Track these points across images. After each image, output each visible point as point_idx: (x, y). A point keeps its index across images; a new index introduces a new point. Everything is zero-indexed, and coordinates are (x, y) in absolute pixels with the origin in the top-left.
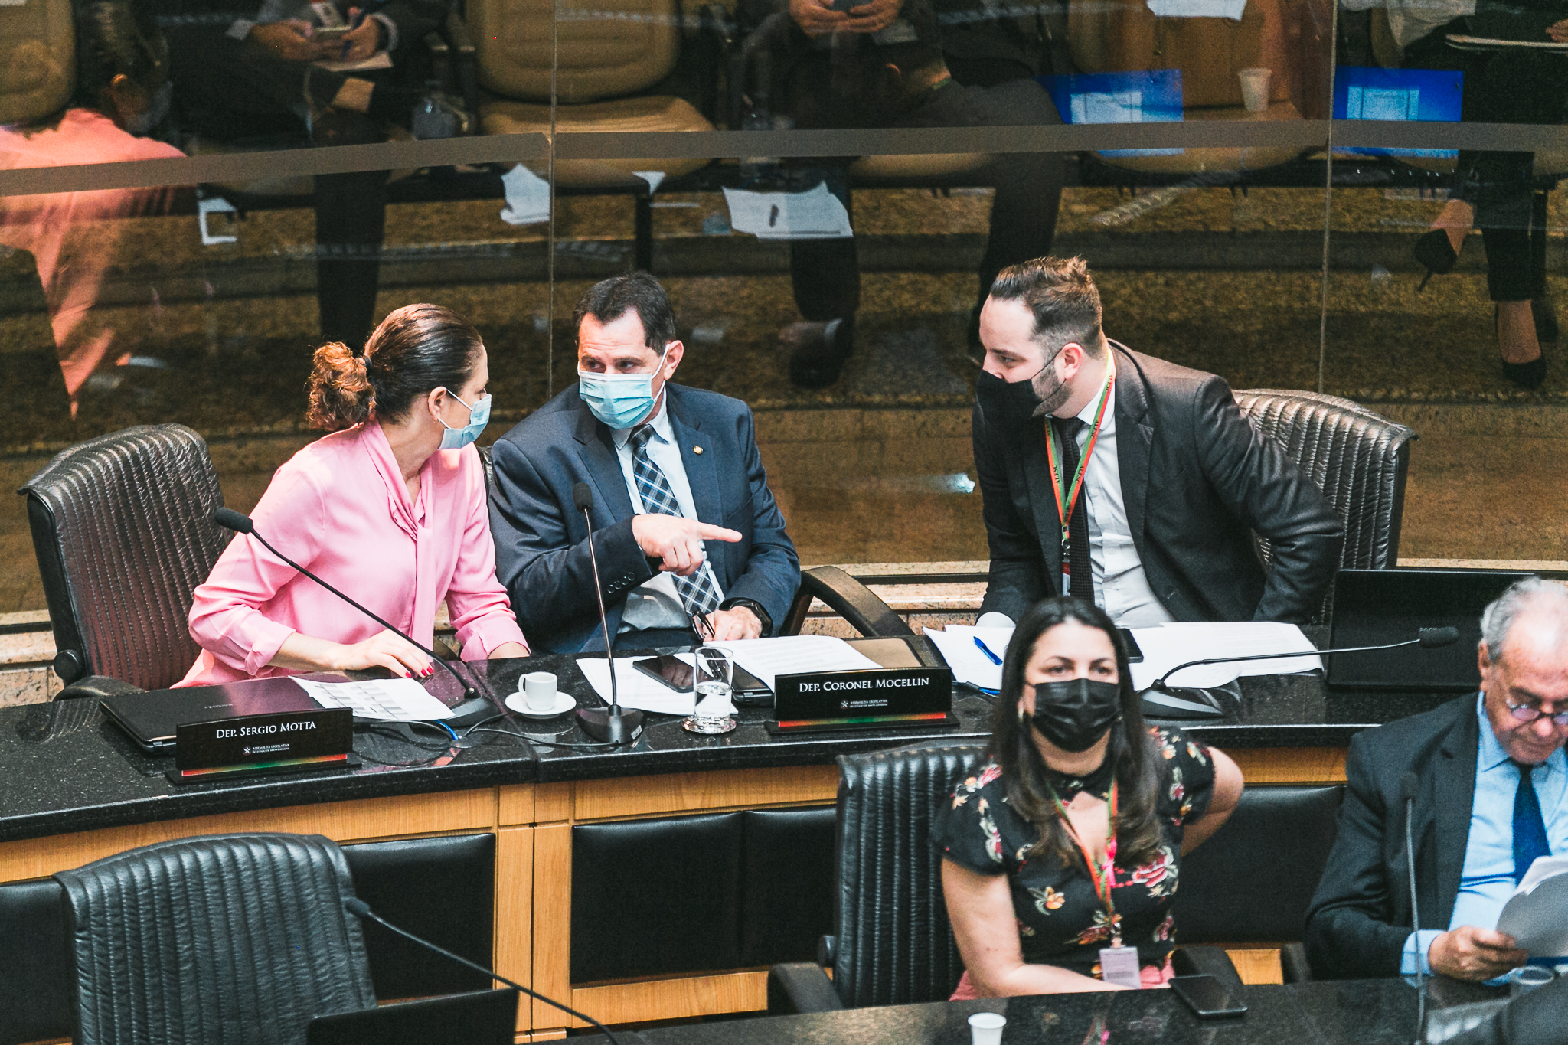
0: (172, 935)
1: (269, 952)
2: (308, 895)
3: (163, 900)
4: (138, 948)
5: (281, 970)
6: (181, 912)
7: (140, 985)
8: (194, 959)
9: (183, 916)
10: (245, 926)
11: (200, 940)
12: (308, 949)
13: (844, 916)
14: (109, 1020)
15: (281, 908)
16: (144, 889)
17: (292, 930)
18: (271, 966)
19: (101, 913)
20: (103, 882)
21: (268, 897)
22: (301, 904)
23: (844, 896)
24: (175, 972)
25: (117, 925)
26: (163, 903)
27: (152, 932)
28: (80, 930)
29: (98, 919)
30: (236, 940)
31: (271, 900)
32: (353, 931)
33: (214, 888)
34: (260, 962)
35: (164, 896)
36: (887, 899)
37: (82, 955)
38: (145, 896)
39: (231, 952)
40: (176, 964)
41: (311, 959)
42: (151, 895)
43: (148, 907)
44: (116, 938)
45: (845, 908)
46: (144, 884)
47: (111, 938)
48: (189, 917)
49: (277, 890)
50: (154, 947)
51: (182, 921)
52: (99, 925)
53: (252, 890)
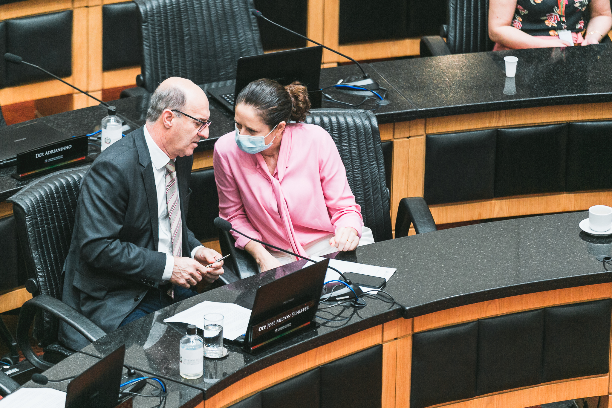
0: (181, 24)
1: (220, 31)
2: (236, 8)
3: (177, 10)
4: (167, 29)
5: (225, 39)
6: (185, 15)
7: (168, 45)
8: (189, 34)
9: (186, 17)
10: (211, 21)
11: (192, 27)
12: (236, 30)
13: (451, 16)
14: (156, 59)
15: (225, 14)
16: (169, 6)
17: (229, 23)
18: (221, 37)
19: (153, 16)
20: (153, 3)
21: (219, 9)
22: (233, 12)
23: (451, 9)
24: (182, 40)
25: (159, 21)
26: (178, 12)
27: (173, 23)
28: (145, 22)
29: (151, 18)
30: (207, 27)
31: (221, 10)
32: (254, 23)
33: (198, 5)
34: (216, 35)
35: (178, 9)
36: (469, 10)
37: (145, 33)
38: (170, 9)
39: (205, 32)
40: (182, 36)
41: (237, 34)
42: (172, 9)
43: (171, 13)
44: (158, 26)
45: (452, 13)
46: (170, 4)
47: (156, 26)
48: (188, 18)
49: (223, 6)
50: (174, 30)
51: (185, 19)
52: (152, 20)
53: (213, 7)
